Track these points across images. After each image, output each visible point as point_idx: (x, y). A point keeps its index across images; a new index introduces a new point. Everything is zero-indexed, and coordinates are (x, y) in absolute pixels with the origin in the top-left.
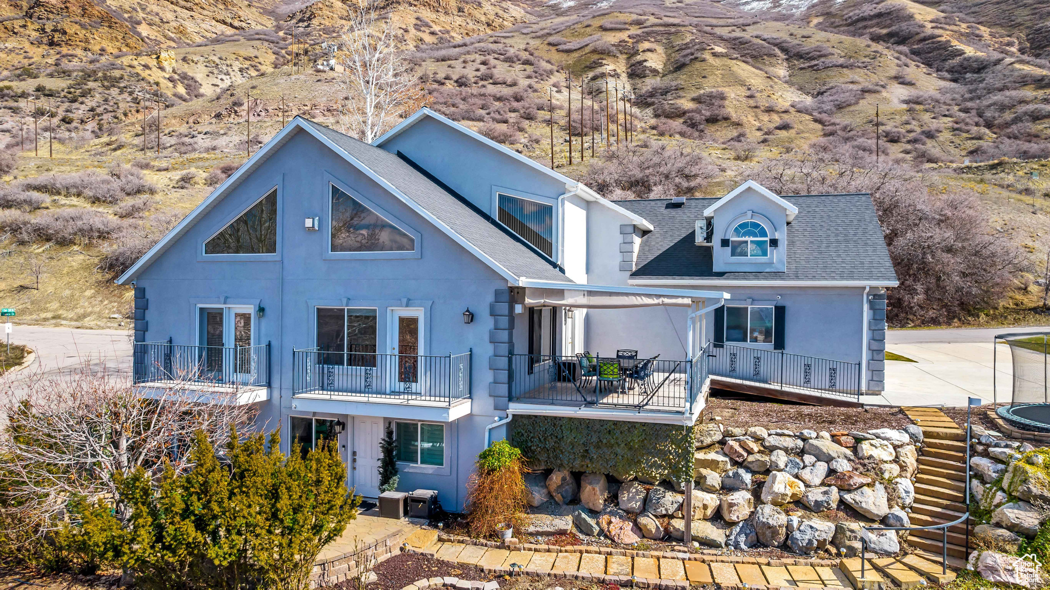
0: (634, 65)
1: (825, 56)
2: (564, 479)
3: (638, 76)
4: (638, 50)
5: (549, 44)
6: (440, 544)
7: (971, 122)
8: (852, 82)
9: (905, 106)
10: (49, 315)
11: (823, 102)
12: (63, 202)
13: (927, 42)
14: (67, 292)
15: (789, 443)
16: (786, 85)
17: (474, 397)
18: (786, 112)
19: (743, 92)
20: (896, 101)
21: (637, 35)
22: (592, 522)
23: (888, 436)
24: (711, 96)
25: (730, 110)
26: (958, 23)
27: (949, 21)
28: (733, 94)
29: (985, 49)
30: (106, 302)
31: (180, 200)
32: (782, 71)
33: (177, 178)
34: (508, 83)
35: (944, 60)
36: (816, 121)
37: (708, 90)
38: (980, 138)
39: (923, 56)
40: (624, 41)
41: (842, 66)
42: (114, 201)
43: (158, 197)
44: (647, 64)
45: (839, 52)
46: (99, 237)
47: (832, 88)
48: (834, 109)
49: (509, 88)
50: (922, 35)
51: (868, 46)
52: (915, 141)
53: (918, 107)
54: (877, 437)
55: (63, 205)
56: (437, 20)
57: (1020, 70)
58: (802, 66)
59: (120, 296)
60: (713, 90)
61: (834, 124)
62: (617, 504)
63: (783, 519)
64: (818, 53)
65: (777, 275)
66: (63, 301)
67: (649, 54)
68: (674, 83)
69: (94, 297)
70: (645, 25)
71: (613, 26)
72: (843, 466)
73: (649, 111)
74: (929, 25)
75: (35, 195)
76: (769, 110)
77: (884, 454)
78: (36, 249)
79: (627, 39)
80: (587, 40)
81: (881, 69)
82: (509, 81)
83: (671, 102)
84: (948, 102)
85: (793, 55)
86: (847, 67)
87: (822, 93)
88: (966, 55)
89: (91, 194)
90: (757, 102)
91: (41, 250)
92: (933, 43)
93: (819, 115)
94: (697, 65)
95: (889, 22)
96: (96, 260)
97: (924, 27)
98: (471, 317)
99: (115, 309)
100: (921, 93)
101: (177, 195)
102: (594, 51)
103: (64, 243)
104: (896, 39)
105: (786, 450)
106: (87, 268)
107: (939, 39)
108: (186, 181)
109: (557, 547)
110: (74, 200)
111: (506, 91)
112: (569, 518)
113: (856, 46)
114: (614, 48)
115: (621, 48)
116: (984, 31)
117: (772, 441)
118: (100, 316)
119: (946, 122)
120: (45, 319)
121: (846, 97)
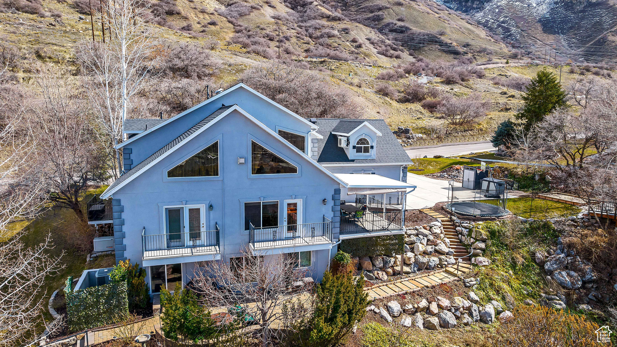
7: (303, 34)
8: (246, 1)
15: (414, 232)
18: (212, 14)
22: (371, 275)
25: (180, 8)
36: (229, 22)
38: (308, 44)
48: (238, 16)
52: (280, 41)
53: (279, 22)
54: (435, 225)
57: (320, 9)
61: (240, 25)
62: (376, 266)
63: (424, 259)
65: (373, 161)
72: (431, 238)
76: (203, 12)
84: (292, 21)
87: (230, 5)
90: (195, 5)
93: (231, 19)
98: (326, 201)
109: (370, 287)
119: (293, 32)
121: (243, 10)
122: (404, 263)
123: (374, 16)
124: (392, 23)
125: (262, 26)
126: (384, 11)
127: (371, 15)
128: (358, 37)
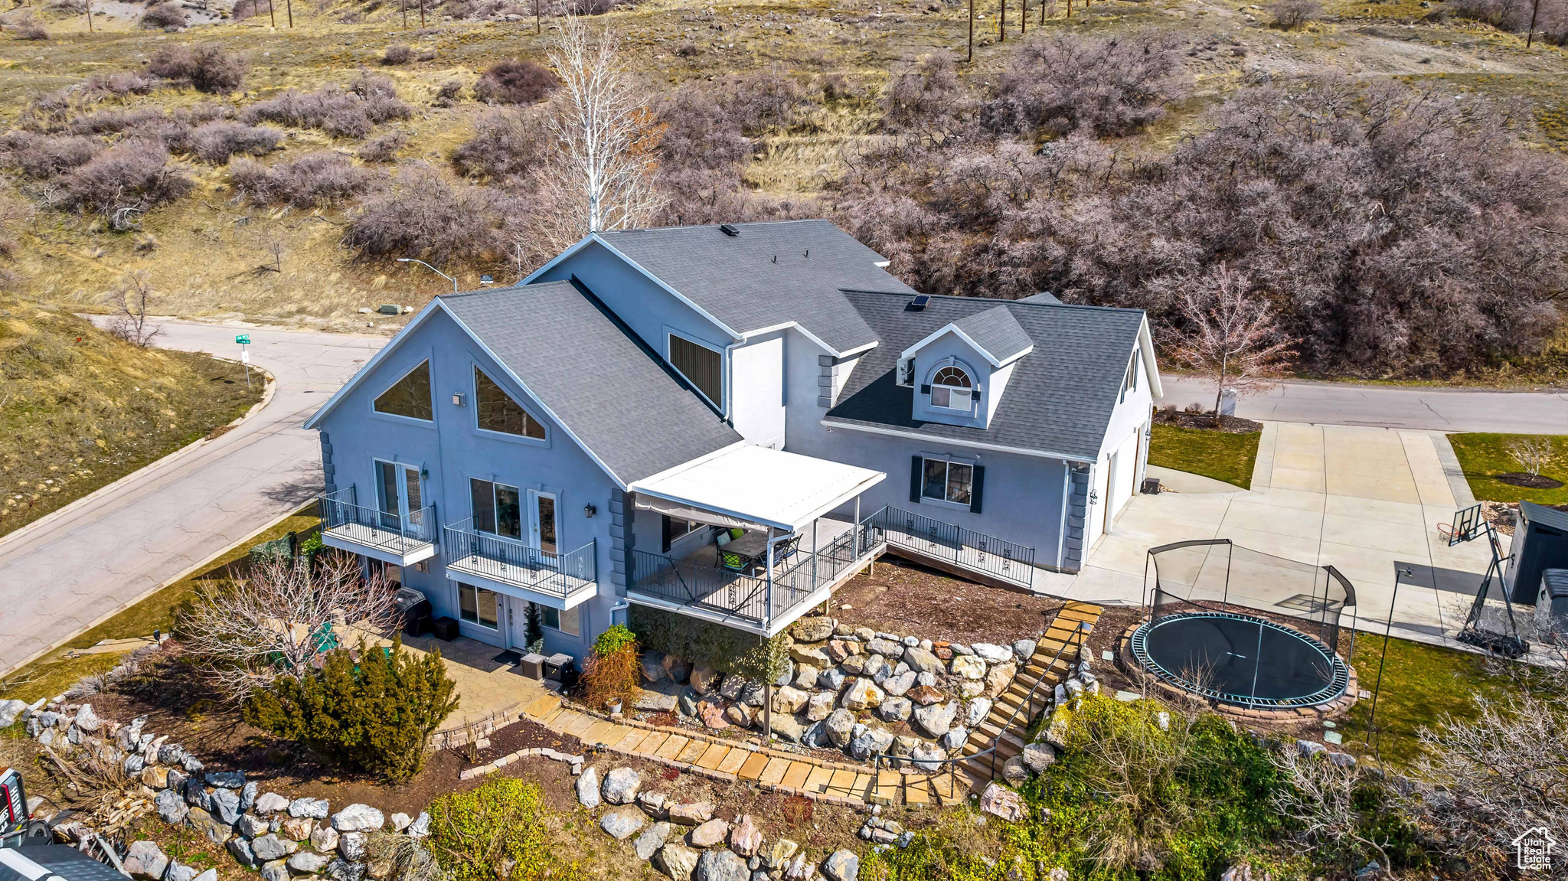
2: (675, 662)
6: (560, 711)
10: (293, 308)
12: (301, 138)
14: (311, 276)
15: (889, 648)
17: (600, 581)
22: (691, 704)
23: (984, 653)
30: (354, 290)
31: (441, 127)
33: (438, 89)
42: (360, 136)
43: (414, 125)
46: (343, 196)
54: (976, 653)
55: (301, 143)
59: (369, 282)
62: (719, 690)
65: (977, 432)
66: (307, 288)
69: (340, 282)
72: (928, 679)
75: (269, 129)
77: (974, 672)
78: (275, 214)
89: (332, 126)
91: (279, 216)
96: (340, 230)
98: (593, 510)
99: (364, 300)
101: (438, 119)
103: (304, 205)
105: (884, 656)
106: (330, 241)
108: (449, 94)
109: (653, 726)
110: (315, 135)
112: (675, 699)
117: (874, 644)
118: (348, 311)
120: (290, 314)
122: (802, 713)
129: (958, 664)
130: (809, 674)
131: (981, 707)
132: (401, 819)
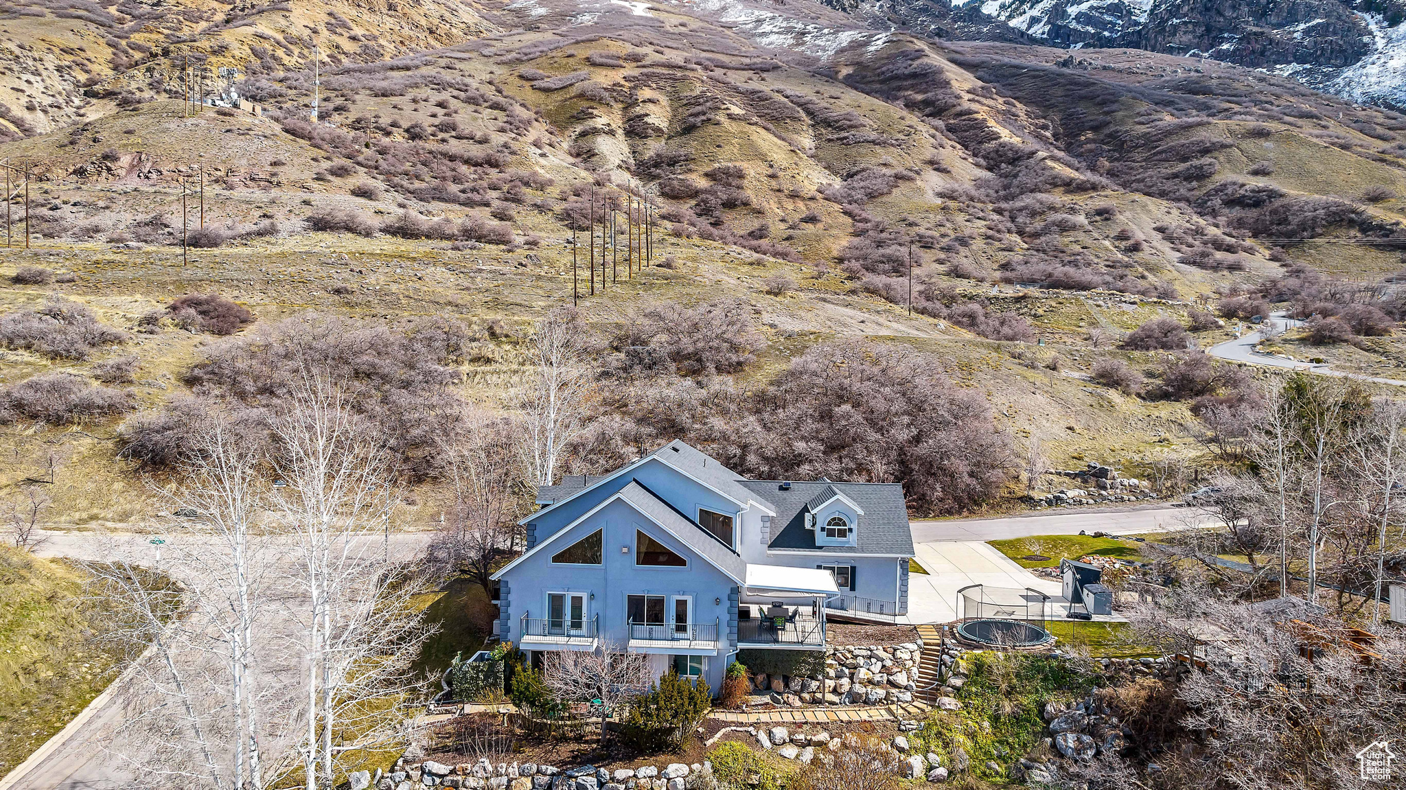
0: (632, 120)
1: (856, 127)
2: (764, 678)
3: (637, 134)
4: (637, 100)
5: (521, 77)
7: (1004, 229)
8: (885, 165)
9: (939, 201)
11: (853, 188)
13: (963, 118)
14: (91, 486)
15: (865, 653)
16: (811, 161)
17: (719, 641)
18: (812, 199)
19: (764, 169)
20: (930, 193)
21: (634, 77)
22: (779, 698)
23: (908, 647)
24: (726, 172)
25: (749, 194)
26: (995, 96)
27: (985, 92)
28: (753, 170)
29: (1019, 133)
30: (144, 497)
32: (807, 141)
33: (136, 317)
34: (477, 138)
35: (980, 142)
36: (845, 213)
37: (724, 164)
38: (1011, 250)
39: (959, 134)
40: (618, 84)
41: (874, 142)
42: (82, 359)
43: (132, 350)
44: (648, 120)
45: (872, 123)
46: (101, 414)
47: (863, 170)
48: (865, 198)
49: (478, 146)
50: (959, 109)
51: (902, 118)
52: (947, 249)
53: (951, 204)
54: (903, 648)
56: (358, 19)
57: (1052, 168)
58: (830, 137)
60: (730, 164)
61: (866, 221)
62: (789, 689)
63: (864, 690)
64: (848, 123)
65: (851, 549)
66: (90, 496)
67: (651, 106)
68: (682, 152)
69: (127, 491)
70: (643, 63)
71: (604, 60)
72: (889, 663)
73: (654, 187)
74: (967, 96)
76: (794, 195)
77: (906, 656)
78: (26, 430)
79: (623, 82)
80: (568, 77)
81: (915, 150)
82: (479, 135)
83: (679, 177)
84: (983, 198)
85: (821, 121)
86: (879, 144)
87: (852, 176)
88: (1002, 140)
89: (45, 348)
90: (780, 184)
92: (969, 120)
93: (849, 206)
94: (711, 129)
95: (924, 86)
96: (110, 444)
97: (961, 98)
99: (158, 505)
100: (956, 186)
101: (150, 344)
102: (582, 96)
103: (57, 421)
104: (932, 108)
105: (863, 657)
106: (97, 454)
107: (976, 116)
108: (151, 322)
109: (768, 711)
110: (25, 356)
111: (476, 151)
112: (768, 697)
113: (889, 116)
114: (607, 94)
115: (615, 94)
116: (1020, 109)
117: (857, 652)
118: (145, 515)
119: (980, 226)
120: (84, 521)
121: (878, 184)
122: (835, 691)
123: (1188, 169)
124: (1234, 184)
125: (911, 219)
126: (1216, 154)
127: (1181, 167)
128: (1134, 227)
129: (898, 652)
130: (832, 673)
131: (915, 670)
132: (696, 766)
